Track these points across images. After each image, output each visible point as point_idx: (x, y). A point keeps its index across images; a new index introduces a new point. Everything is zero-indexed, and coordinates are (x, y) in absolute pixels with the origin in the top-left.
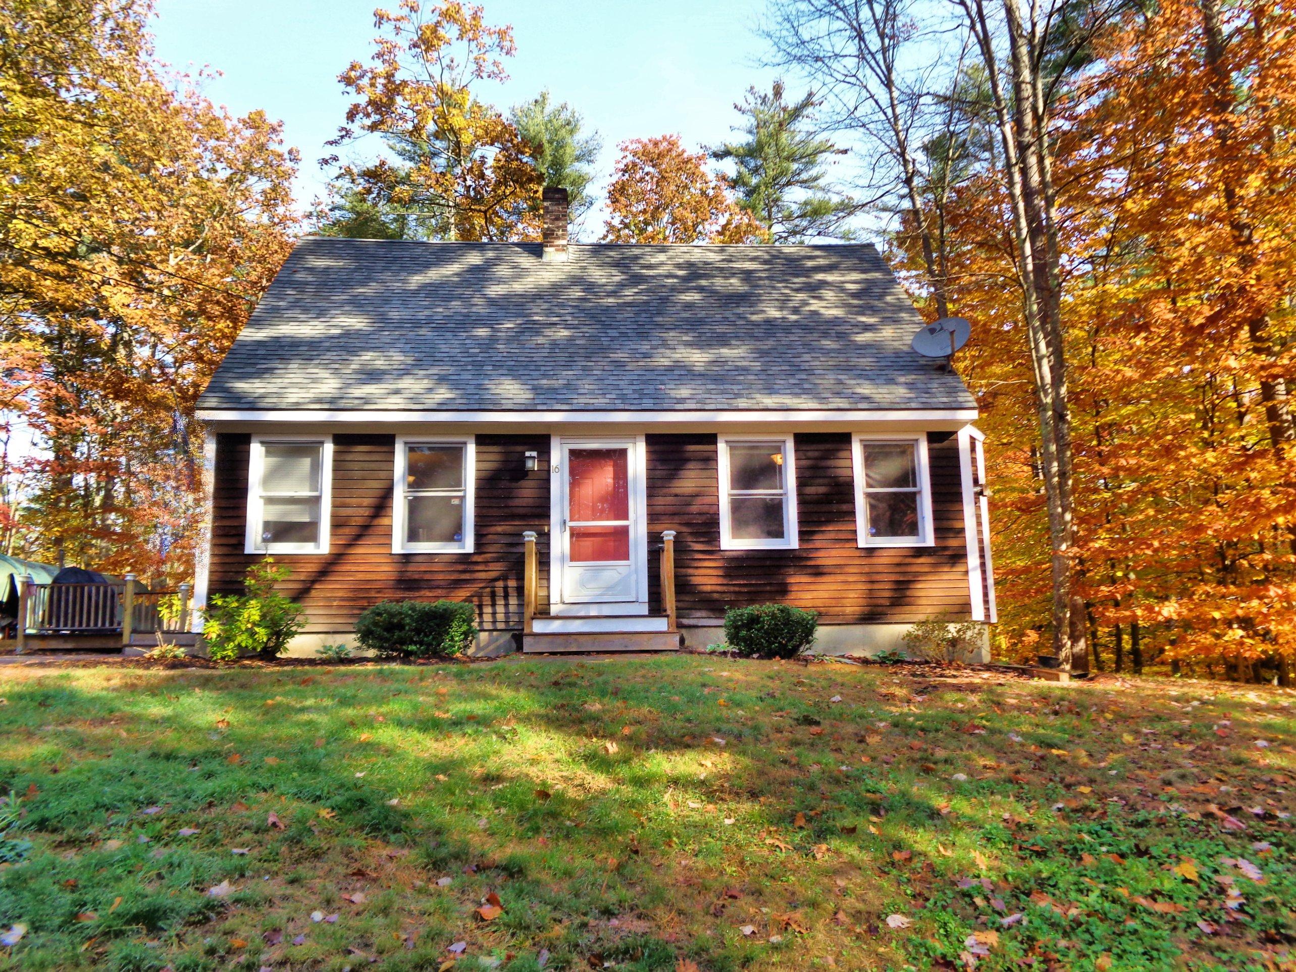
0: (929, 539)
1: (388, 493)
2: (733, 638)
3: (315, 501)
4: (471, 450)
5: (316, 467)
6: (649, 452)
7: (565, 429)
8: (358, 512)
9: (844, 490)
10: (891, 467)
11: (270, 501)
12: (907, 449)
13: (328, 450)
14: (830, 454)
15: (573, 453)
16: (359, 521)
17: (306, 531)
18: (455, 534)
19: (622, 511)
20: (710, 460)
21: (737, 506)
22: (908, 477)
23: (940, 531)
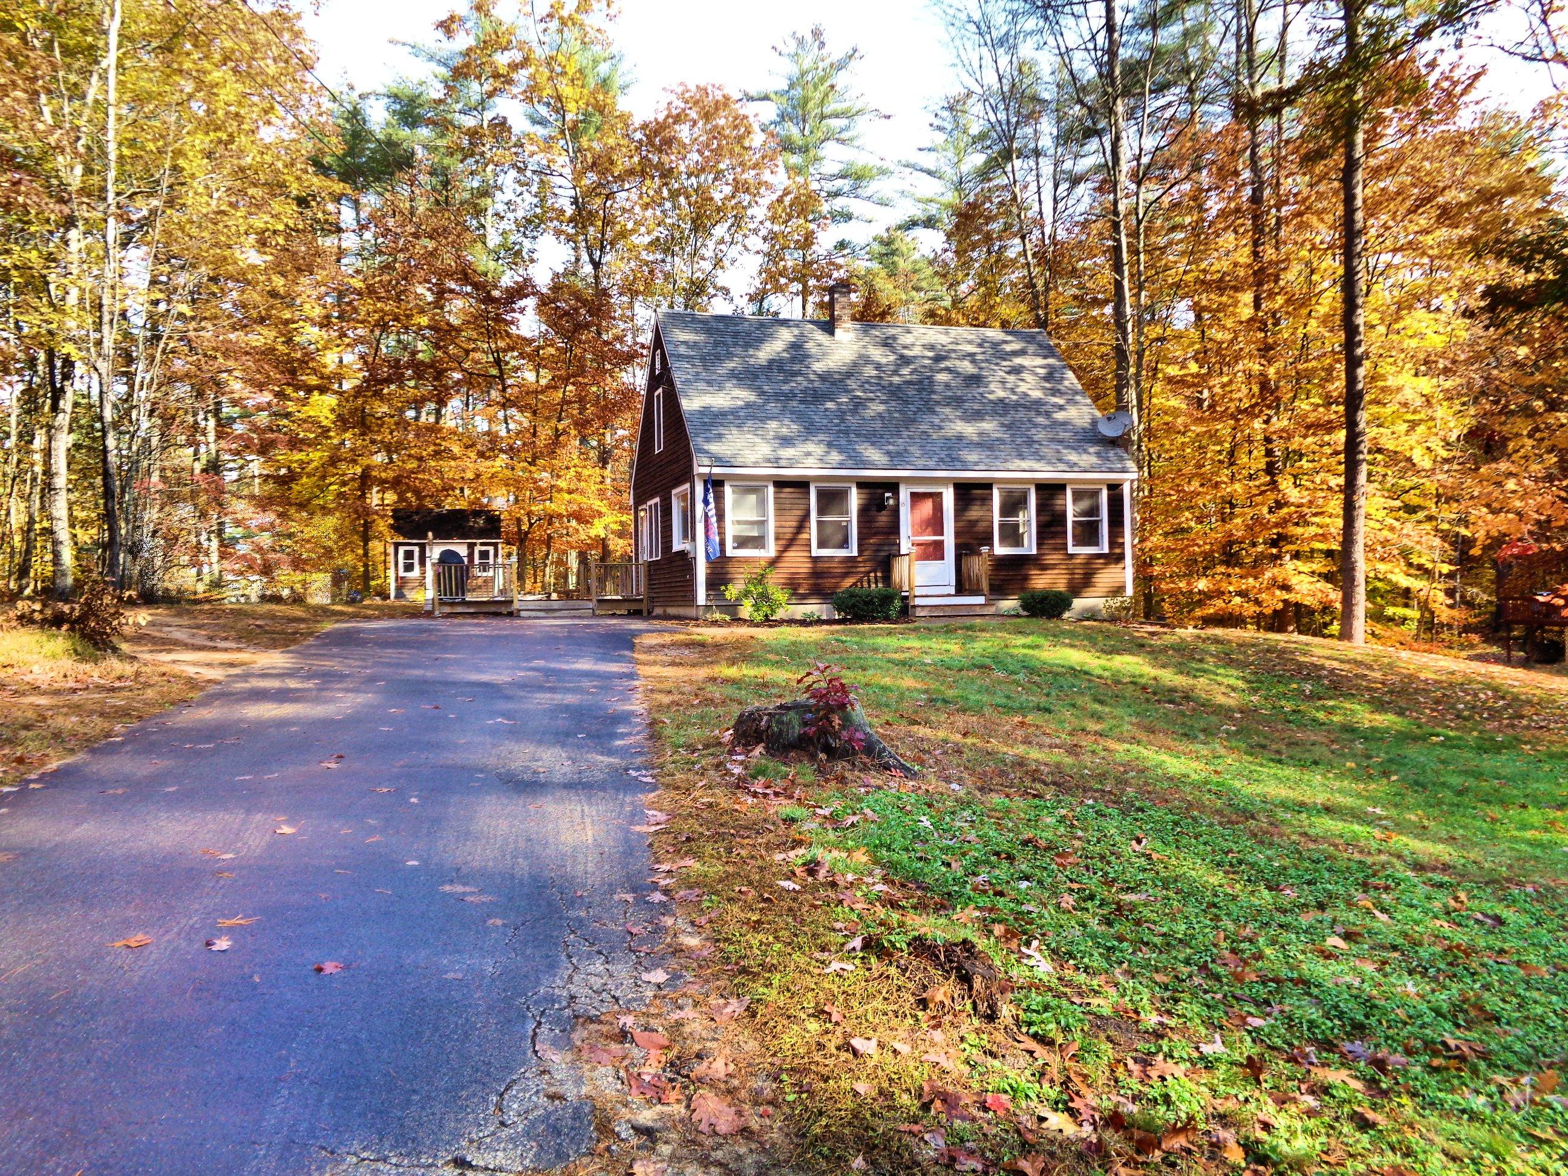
0: (1106, 550)
1: (806, 517)
2: (1024, 607)
3: (762, 523)
4: (854, 491)
5: (762, 503)
6: (956, 494)
7: (909, 480)
8: (789, 531)
9: (1060, 518)
10: (1085, 504)
11: (739, 522)
12: (1095, 494)
13: (771, 489)
14: (1052, 497)
15: (913, 495)
16: (788, 536)
17: (758, 542)
18: (844, 543)
19: (939, 529)
20: (987, 500)
21: (1002, 526)
22: (1094, 511)
23: (1112, 544)
